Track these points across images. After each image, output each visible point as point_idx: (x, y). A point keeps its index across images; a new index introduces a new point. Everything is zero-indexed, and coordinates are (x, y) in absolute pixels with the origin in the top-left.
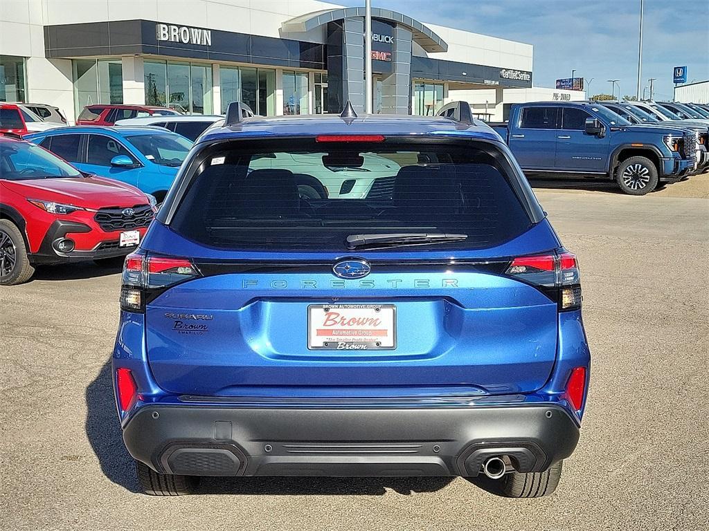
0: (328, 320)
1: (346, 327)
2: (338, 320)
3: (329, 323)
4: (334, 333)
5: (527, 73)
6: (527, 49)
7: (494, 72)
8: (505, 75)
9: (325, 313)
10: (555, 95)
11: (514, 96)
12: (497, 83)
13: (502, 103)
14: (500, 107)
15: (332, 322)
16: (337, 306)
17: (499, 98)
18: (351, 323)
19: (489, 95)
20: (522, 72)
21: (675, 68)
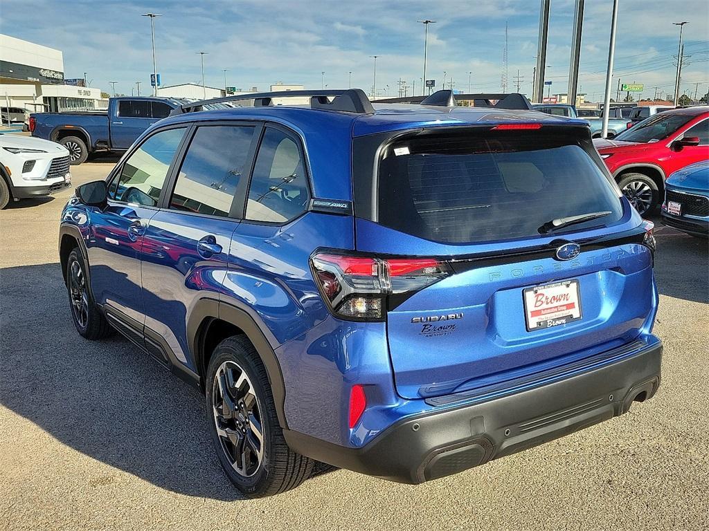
0: (537, 301)
1: (550, 305)
2: (544, 299)
3: (539, 303)
4: (543, 312)
5: (61, 73)
6: (58, 54)
7: (35, 71)
8: (44, 74)
9: (535, 295)
10: (79, 91)
11: (50, 91)
12: (38, 80)
13: (41, 97)
14: (40, 100)
15: (540, 303)
16: (543, 287)
17: (39, 92)
18: (553, 301)
19: (29, 90)
20: (56, 72)
21: (152, 75)
